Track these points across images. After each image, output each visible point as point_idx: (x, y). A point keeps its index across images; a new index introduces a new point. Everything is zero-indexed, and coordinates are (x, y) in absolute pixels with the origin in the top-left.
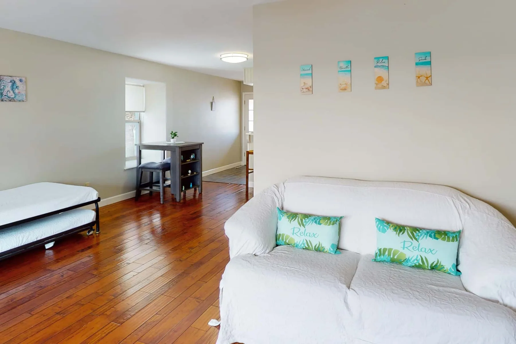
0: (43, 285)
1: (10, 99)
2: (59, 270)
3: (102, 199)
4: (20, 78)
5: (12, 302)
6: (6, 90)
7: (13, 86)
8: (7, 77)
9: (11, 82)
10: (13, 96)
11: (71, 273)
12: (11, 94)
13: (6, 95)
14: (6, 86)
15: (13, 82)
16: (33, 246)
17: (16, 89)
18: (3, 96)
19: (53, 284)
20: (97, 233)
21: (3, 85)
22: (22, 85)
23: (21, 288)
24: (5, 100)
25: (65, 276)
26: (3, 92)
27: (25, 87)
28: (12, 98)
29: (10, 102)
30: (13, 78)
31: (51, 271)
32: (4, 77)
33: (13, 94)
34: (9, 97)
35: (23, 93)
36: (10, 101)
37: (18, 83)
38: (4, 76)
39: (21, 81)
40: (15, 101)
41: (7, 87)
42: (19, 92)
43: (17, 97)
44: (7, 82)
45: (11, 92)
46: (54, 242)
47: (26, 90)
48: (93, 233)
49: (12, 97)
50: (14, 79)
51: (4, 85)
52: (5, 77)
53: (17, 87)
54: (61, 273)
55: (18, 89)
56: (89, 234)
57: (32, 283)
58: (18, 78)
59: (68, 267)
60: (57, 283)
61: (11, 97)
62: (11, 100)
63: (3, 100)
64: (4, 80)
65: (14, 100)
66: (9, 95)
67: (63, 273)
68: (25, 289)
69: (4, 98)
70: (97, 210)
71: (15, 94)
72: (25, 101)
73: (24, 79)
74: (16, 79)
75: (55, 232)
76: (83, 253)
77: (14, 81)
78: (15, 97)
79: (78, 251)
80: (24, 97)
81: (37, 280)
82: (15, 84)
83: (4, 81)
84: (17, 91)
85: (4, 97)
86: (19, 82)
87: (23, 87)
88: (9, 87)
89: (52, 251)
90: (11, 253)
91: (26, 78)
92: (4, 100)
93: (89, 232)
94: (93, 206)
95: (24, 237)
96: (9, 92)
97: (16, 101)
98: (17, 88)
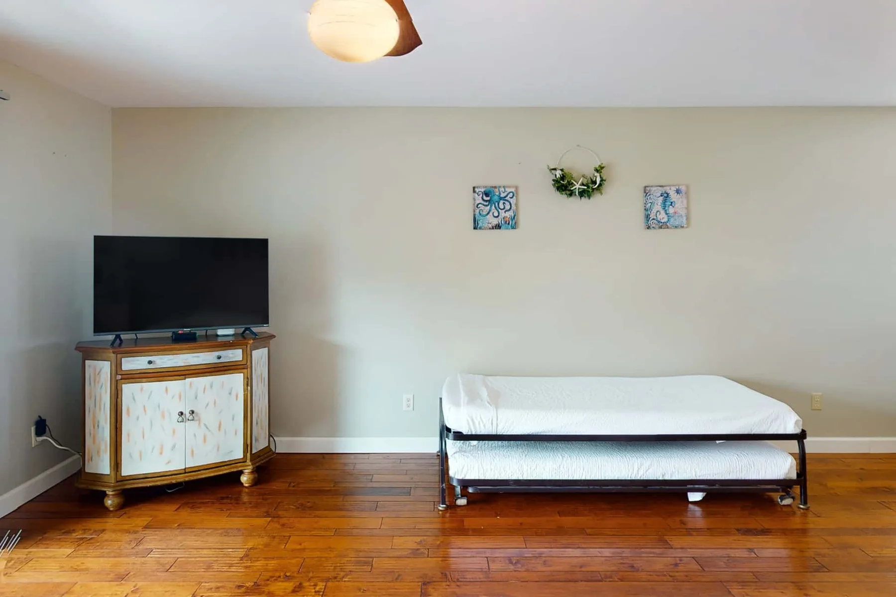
0: (638, 565)
1: (661, 224)
2: (680, 550)
3: (810, 436)
4: (678, 188)
5: (580, 570)
6: (654, 211)
7: (665, 201)
8: (656, 188)
9: (662, 196)
10: (665, 220)
11: (695, 566)
12: (663, 217)
13: (655, 218)
14: (654, 202)
15: (665, 195)
16: (658, 487)
17: (671, 207)
18: (650, 219)
19: (651, 573)
20: (802, 506)
21: (650, 203)
22: (681, 199)
23: (607, 552)
24: (653, 227)
25: (680, 568)
26: (649, 213)
27: (685, 201)
28: (664, 223)
29: (661, 230)
30: (665, 188)
31: (669, 546)
32: (651, 188)
33: (666, 216)
34: (659, 222)
35: (683, 212)
36: (661, 227)
37: (673, 196)
38: (652, 186)
39: (678, 192)
40: (668, 228)
41: (656, 205)
42: (675, 213)
43: (672, 220)
44: (656, 196)
45: (663, 212)
46: (705, 494)
47: (688, 208)
48: (792, 504)
49: (663, 221)
50: (667, 189)
51: (651, 201)
52: (653, 189)
53: (672, 203)
54: (678, 558)
55: (673, 207)
56: (781, 501)
57: (627, 552)
58: (674, 189)
59: (697, 553)
60: (659, 574)
61: (661, 221)
62: (663, 226)
63: (649, 227)
64: (651, 193)
65: (667, 225)
66: (659, 217)
67: (681, 560)
68: (612, 557)
69: (651, 223)
70: (802, 459)
71: (669, 216)
72: (687, 227)
73: (683, 188)
74: (670, 189)
75: (698, 474)
76: (744, 536)
77: (667, 193)
78: (668, 220)
79: (738, 530)
80: (685, 218)
81: (637, 550)
82: (667, 199)
83: (651, 196)
84: (671, 210)
85: (652, 221)
86: (676, 194)
87: (682, 202)
88: (659, 204)
89: (700, 510)
90: (620, 486)
91: (687, 187)
92: (651, 227)
93: (782, 498)
94: (794, 445)
95: (640, 467)
96: (658, 213)
97: (671, 228)
98: (671, 205)
